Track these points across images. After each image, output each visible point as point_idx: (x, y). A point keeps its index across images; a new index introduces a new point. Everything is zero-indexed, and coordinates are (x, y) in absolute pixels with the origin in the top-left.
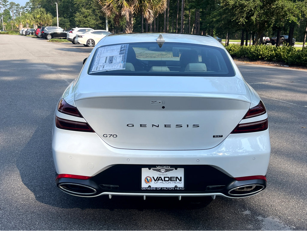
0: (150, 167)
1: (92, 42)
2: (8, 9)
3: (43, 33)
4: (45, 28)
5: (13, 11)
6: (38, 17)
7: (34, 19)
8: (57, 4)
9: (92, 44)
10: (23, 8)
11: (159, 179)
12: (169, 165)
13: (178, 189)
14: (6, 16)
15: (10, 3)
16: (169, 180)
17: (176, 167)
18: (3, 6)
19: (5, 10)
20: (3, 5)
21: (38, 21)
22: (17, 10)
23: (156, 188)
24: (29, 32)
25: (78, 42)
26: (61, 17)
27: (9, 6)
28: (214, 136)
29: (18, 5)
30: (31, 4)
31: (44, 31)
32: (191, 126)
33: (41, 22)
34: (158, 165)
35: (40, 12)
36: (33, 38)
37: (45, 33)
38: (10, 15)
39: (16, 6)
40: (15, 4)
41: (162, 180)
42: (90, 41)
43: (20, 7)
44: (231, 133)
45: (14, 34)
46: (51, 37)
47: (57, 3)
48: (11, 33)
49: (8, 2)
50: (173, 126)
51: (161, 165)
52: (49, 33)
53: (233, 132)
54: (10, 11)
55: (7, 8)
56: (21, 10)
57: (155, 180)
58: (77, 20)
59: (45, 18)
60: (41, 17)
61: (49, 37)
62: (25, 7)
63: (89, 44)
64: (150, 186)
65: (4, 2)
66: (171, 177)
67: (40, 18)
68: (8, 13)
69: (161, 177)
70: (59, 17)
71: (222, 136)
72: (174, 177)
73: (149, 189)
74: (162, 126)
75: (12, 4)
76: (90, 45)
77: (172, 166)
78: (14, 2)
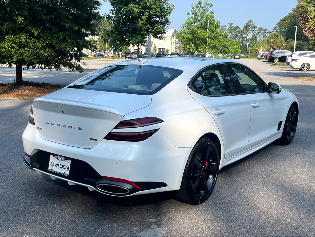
0: (54, 155)
1: (307, 66)
2: (256, 34)
3: (271, 57)
4: (274, 52)
5: (260, 36)
6: (271, 41)
7: (267, 43)
8: (296, 28)
9: (307, 68)
10: (270, 33)
11: (57, 165)
12: (63, 156)
13: (65, 175)
14: (253, 41)
15: (259, 29)
16: (62, 168)
17: (67, 158)
18: (251, 32)
19: (253, 35)
20: (252, 30)
21: (271, 46)
22: (264, 35)
23: (54, 171)
24: (264, 56)
25: (292, 66)
26: (299, 40)
27: (257, 31)
28: (91, 139)
29: (266, 30)
30: (278, 28)
31: (272, 55)
32: (77, 128)
33: (274, 46)
34: (58, 155)
35: (275, 36)
36: (264, 61)
37: (273, 57)
38: (257, 40)
39: (263, 31)
40: (263, 29)
41: (59, 166)
42: (305, 65)
43: (267, 32)
44: (104, 139)
45: (253, 58)
46: (278, 61)
47: (296, 26)
48: (250, 57)
49: (256, 28)
50: (67, 127)
51: (59, 155)
52: (278, 57)
53: (106, 138)
54: (258, 36)
55: (254, 34)
56: (268, 35)
57: (56, 166)
58: (311, 43)
59: (279, 42)
60: (274, 41)
61: (276, 61)
62: (272, 32)
63: (303, 68)
64: (52, 169)
65: (253, 28)
66: (64, 166)
67: (273, 43)
68: (255, 38)
69: (58, 164)
70: (297, 40)
71: (96, 140)
72: (65, 166)
73: (51, 171)
74: (61, 126)
75: (260, 29)
76: (304, 70)
77: (65, 157)
78: (262, 27)
